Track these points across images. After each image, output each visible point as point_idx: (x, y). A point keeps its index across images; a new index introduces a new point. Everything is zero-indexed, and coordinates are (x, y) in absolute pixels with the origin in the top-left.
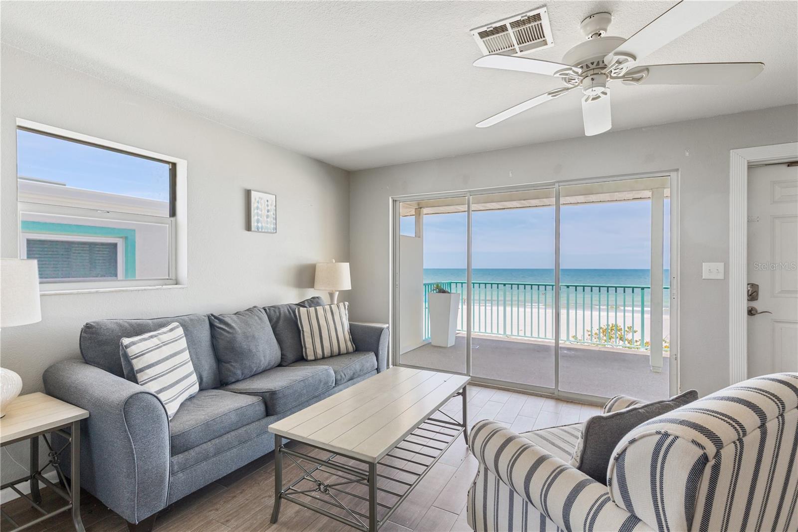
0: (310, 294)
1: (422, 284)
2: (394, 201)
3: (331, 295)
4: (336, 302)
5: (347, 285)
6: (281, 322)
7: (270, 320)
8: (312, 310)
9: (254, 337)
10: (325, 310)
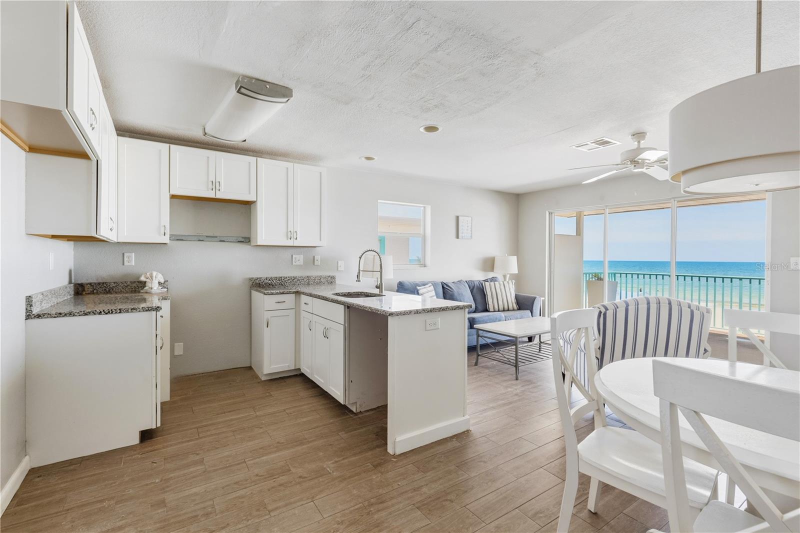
0: (491, 275)
1: (582, 274)
2: (550, 213)
3: (505, 276)
4: (507, 280)
5: (515, 270)
6: (475, 290)
7: (470, 288)
8: (492, 283)
9: (462, 294)
10: (500, 284)
